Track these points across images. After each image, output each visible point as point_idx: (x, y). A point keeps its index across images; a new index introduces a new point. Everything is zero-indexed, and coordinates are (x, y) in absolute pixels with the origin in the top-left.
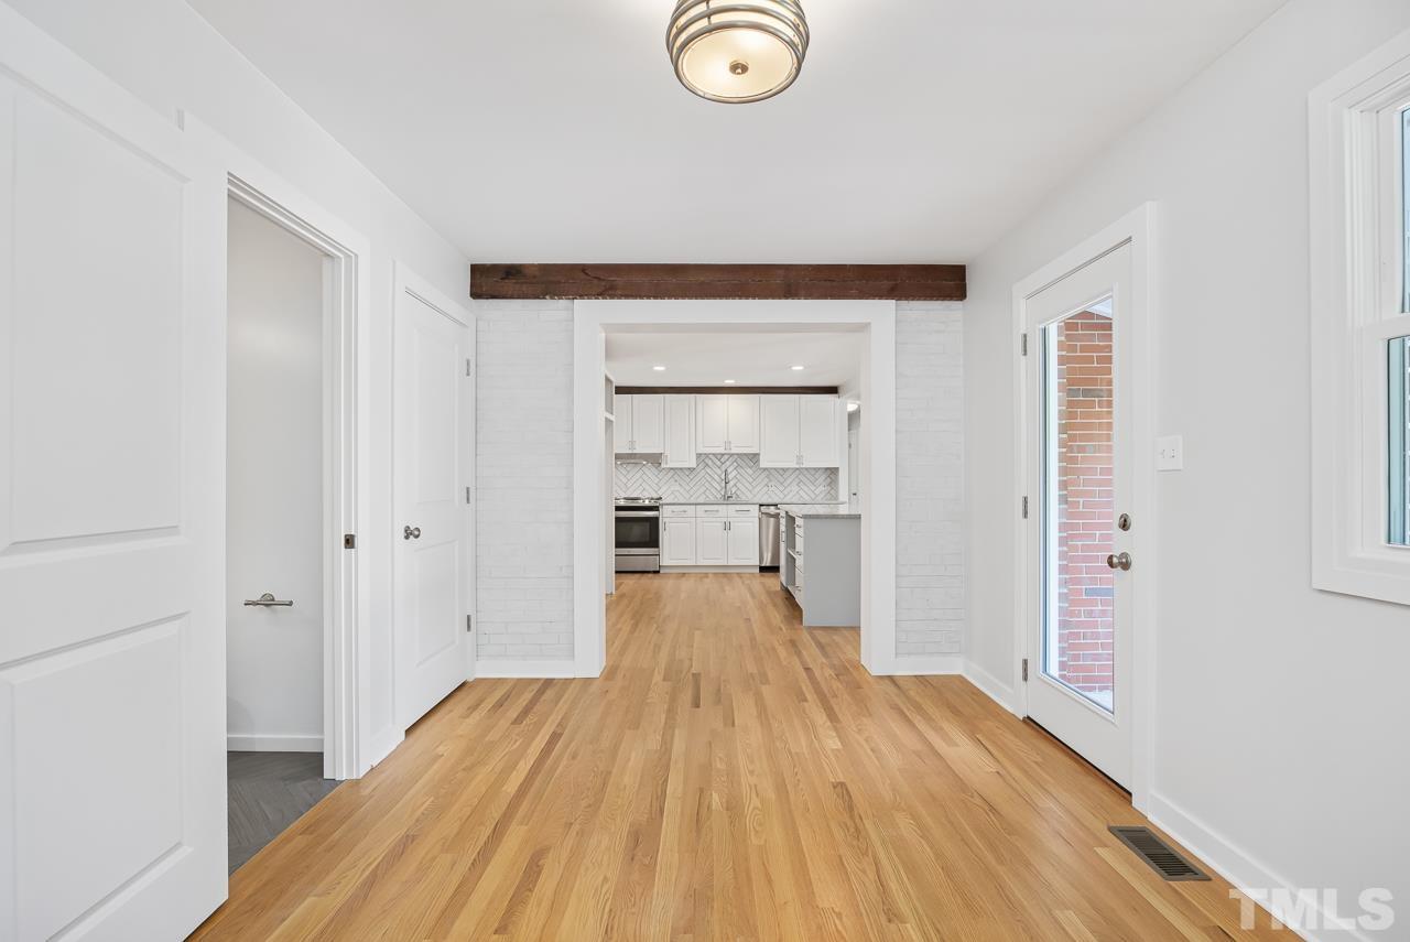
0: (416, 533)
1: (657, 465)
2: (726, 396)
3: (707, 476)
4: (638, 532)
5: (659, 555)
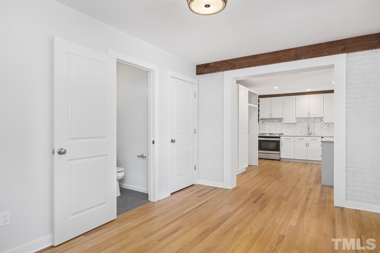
0: (174, 141)
1: (281, 122)
2: (309, 95)
3: (301, 126)
4: (272, 145)
5: (280, 154)
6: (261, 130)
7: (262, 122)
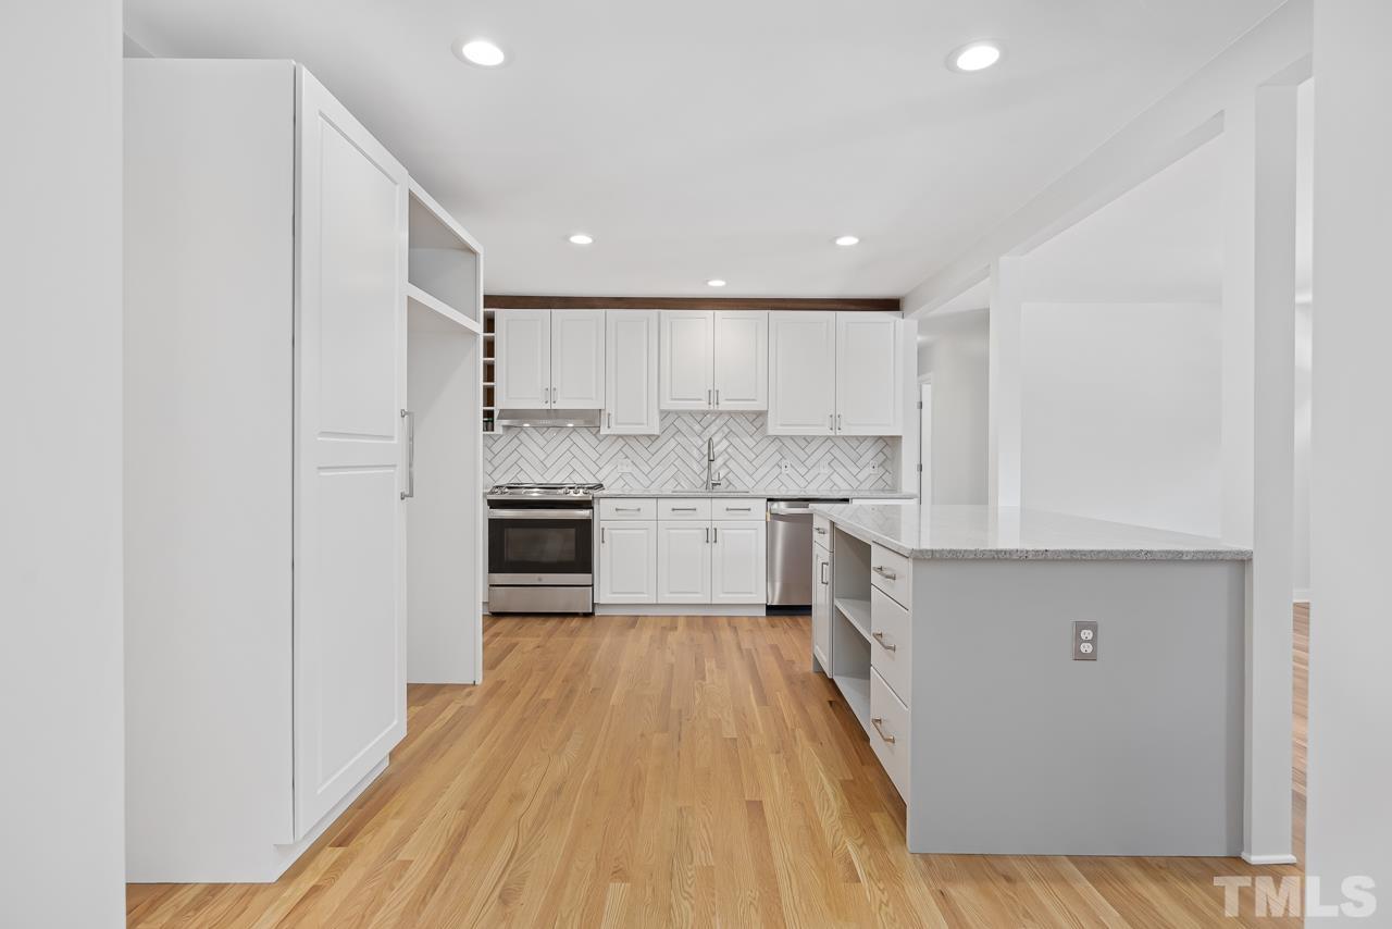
1: (594, 430)
2: (711, 312)
3: (679, 450)
4: (556, 545)
5: (592, 585)
6: (503, 468)
7: (507, 427)
